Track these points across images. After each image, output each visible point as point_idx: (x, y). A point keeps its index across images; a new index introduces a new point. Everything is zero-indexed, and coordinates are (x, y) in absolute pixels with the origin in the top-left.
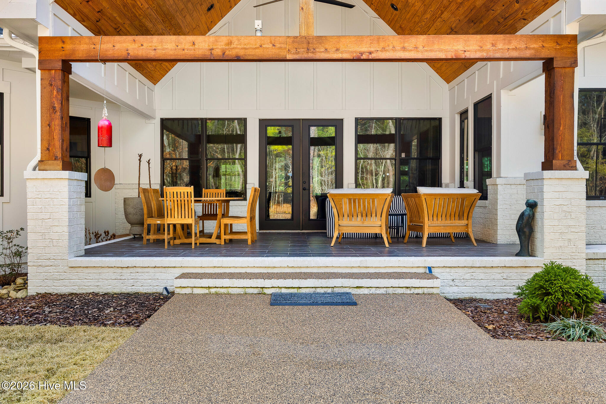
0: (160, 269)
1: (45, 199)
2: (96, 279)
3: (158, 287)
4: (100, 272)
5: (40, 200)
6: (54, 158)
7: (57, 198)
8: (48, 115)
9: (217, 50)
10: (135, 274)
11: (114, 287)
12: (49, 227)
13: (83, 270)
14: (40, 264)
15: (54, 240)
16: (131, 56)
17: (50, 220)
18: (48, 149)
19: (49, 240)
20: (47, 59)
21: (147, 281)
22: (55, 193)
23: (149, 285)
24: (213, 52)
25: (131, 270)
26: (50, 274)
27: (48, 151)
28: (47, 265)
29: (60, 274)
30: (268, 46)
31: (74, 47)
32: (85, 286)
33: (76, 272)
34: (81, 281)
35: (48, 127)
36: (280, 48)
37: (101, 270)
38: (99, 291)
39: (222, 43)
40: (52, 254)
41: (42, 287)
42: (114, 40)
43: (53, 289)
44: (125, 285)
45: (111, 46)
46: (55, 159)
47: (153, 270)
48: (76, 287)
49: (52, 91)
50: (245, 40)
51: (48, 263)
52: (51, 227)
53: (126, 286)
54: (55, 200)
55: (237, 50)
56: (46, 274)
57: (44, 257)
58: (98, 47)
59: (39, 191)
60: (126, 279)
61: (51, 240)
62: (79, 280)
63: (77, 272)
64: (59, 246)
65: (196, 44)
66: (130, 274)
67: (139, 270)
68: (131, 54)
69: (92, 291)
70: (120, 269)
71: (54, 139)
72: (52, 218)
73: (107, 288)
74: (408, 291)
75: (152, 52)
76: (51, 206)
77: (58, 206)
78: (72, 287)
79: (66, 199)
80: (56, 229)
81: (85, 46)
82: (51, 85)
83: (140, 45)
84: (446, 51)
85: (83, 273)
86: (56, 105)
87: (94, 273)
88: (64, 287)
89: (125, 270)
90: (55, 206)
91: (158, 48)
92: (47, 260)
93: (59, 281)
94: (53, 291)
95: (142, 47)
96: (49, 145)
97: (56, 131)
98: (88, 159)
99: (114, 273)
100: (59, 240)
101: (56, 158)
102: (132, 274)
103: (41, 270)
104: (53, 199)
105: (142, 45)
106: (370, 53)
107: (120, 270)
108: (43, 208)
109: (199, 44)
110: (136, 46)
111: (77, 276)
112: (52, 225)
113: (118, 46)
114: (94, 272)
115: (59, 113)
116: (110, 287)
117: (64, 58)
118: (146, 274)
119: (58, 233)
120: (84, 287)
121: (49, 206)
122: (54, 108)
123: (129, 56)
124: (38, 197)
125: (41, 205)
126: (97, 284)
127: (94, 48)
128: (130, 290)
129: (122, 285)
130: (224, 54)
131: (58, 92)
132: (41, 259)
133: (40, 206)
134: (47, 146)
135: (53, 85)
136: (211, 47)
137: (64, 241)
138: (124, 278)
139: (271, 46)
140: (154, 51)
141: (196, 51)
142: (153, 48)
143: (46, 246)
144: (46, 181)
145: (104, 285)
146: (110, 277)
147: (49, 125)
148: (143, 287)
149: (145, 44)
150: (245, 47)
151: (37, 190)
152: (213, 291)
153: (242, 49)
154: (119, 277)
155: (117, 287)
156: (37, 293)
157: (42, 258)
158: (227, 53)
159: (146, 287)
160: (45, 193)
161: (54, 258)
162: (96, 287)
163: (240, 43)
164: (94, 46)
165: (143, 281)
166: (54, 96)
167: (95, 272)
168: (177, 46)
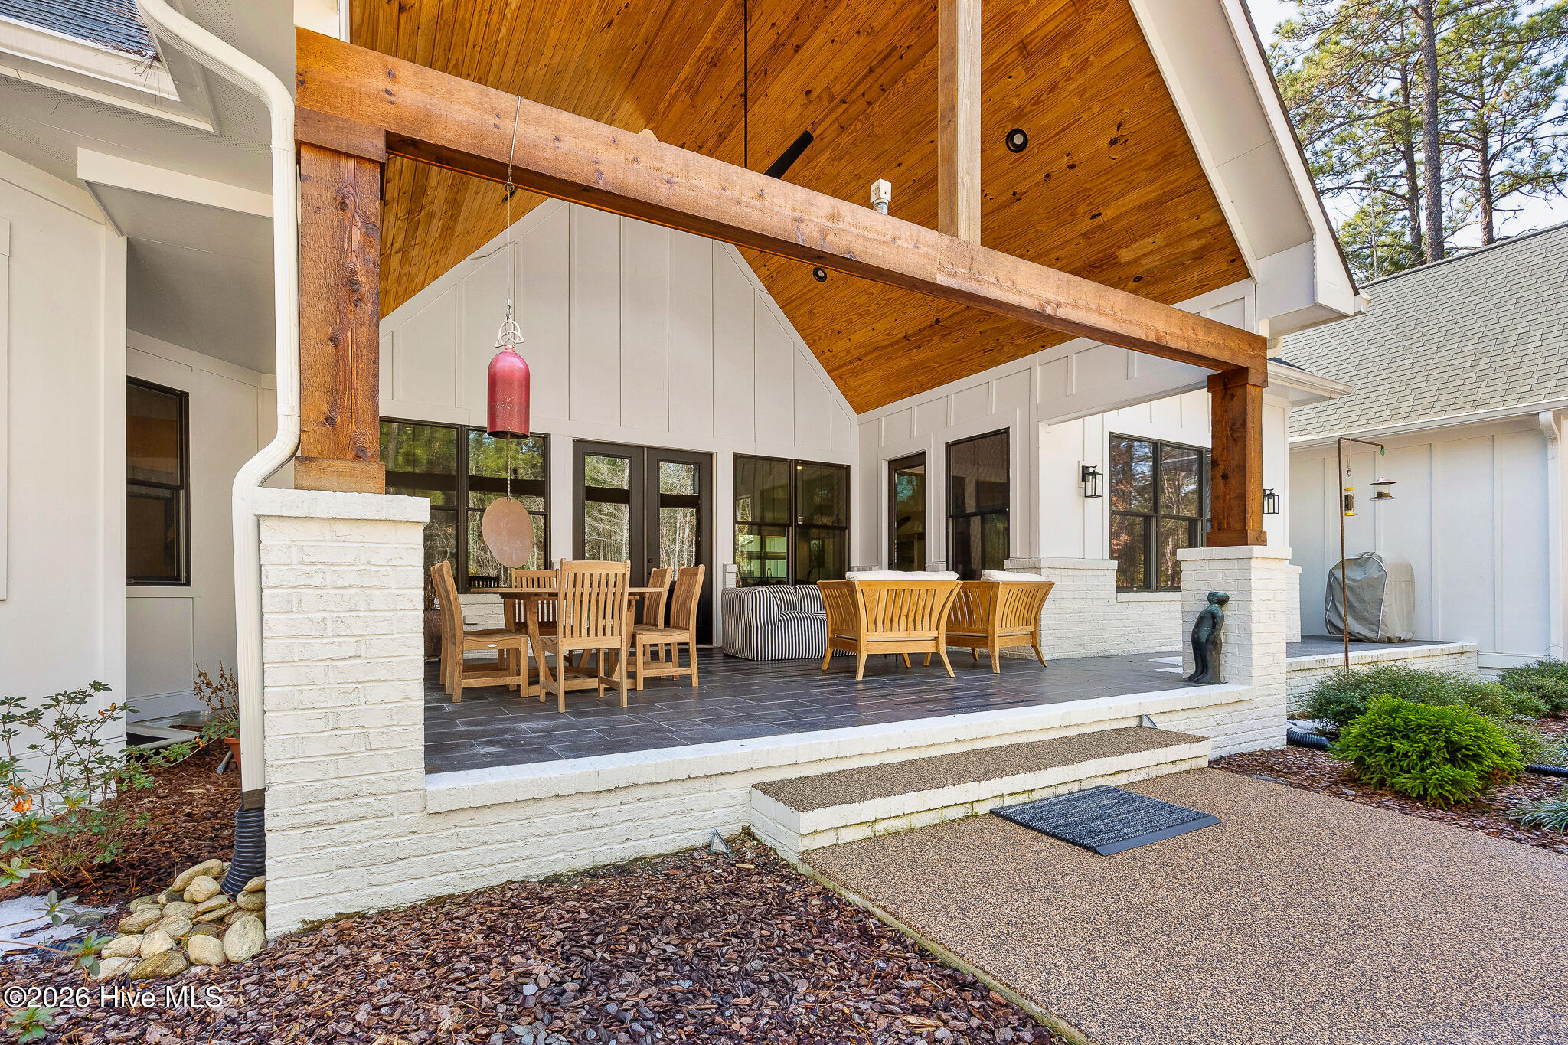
0: (697, 784)
1: (337, 591)
2: (518, 839)
3: (694, 832)
4: (530, 814)
5: (319, 592)
6: (352, 453)
7: (384, 588)
8: (331, 305)
9: (811, 226)
10: (632, 805)
11: (574, 854)
12: (355, 686)
13: (475, 816)
14: (318, 817)
15: (371, 730)
16: (605, 183)
17: (358, 661)
18: (329, 421)
19: (353, 731)
20: (331, 112)
21: (663, 820)
22: (378, 569)
23: (670, 831)
24: (802, 226)
25: (621, 796)
26: (358, 847)
27: (329, 428)
28: (345, 817)
29: (396, 840)
30: (906, 245)
31: (431, 105)
32: (482, 866)
33: (452, 824)
34: (468, 852)
35: (331, 347)
36: (926, 255)
37: (531, 810)
38: (529, 873)
39: (822, 213)
40: (362, 778)
41: (323, 899)
42: (557, 121)
43: (368, 895)
44: (604, 841)
45: (550, 137)
46: (357, 457)
47: (678, 788)
48: (452, 874)
49: (344, 231)
50: (866, 218)
51: (349, 809)
52: (359, 686)
53: (606, 844)
54: (377, 592)
55: (849, 238)
56: (340, 849)
57: (336, 793)
58: (507, 124)
59: (313, 563)
60: (606, 825)
61: (360, 730)
62: (462, 852)
63: (456, 827)
64: (391, 748)
65: (766, 196)
66: (618, 808)
67: (644, 793)
68: (605, 175)
69: (504, 879)
70: (592, 796)
71: (351, 387)
72: (363, 654)
73: (553, 861)
74: (1174, 769)
75: (662, 186)
76: (361, 614)
77: (387, 614)
78: (439, 878)
79: (414, 591)
80: (378, 692)
81: (468, 110)
82: (343, 206)
83: (631, 158)
84: (1147, 327)
85: (474, 826)
86: (360, 278)
87: (512, 821)
88: (409, 882)
89: (604, 800)
90: (377, 614)
91: (677, 180)
92: (346, 801)
93: (392, 867)
94: (371, 904)
95: (636, 166)
96: (334, 406)
97: (361, 365)
98: (182, 493)
99: (574, 810)
100: (391, 729)
101: (361, 454)
102: (623, 807)
103: (322, 836)
104: (368, 592)
105: (636, 160)
106: (1059, 305)
107: (591, 801)
108: (329, 622)
109: (774, 199)
110: (620, 157)
111: (454, 838)
112: (365, 679)
113: (568, 144)
114: (511, 817)
115: (370, 306)
116: (562, 855)
117: (393, 129)
118: (661, 801)
119: (386, 706)
120: (482, 869)
121: (354, 614)
122: (352, 285)
123: (601, 182)
124: (306, 583)
125: (319, 611)
126: (523, 854)
127: (496, 126)
128: (618, 854)
129: (597, 843)
130: (824, 237)
131: (367, 235)
132: (319, 802)
133: (319, 615)
134: (326, 409)
135: (352, 207)
136: (798, 215)
137: (411, 729)
138: (601, 822)
139: (910, 246)
140: (667, 186)
141: (766, 215)
142: (666, 177)
143: (343, 751)
144: (341, 529)
145: (543, 854)
146: (562, 828)
147: (334, 340)
148: (654, 840)
149: (643, 160)
150: (865, 233)
151: (307, 559)
152: (880, 827)
153: (859, 236)
154: (588, 822)
155: (584, 852)
156: (304, 922)
157: (326, 797)
158: (831, 238)
159: (661, 838)
160: (337, 568)
161: (372, 790)
162: (517, 864)
163: (855, 221)
164: (496, 121)
165: (653, 821)
166: (355, 246)
167: (516, 816)
168: (724, 189)
